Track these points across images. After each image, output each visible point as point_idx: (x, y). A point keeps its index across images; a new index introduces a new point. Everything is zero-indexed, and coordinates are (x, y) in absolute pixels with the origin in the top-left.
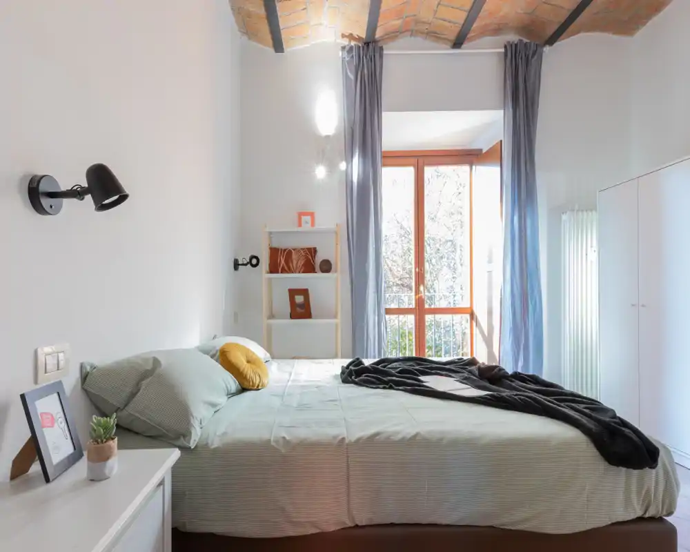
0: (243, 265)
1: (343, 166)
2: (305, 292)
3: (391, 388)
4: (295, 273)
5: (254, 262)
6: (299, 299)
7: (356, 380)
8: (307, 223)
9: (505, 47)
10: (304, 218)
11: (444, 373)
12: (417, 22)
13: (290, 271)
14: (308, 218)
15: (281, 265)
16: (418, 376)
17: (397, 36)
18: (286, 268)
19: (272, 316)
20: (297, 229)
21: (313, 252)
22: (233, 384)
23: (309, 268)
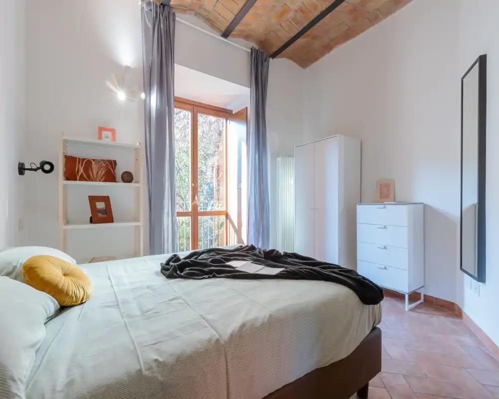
0: (31, 169)
1: (143, 96)
2: (106, 199)
3: (214, 277)
4: (96, 181)
5: (47, 167)
6: (100, 205)
7: (182, 274)
8: (107, 137)
9: (251, 49)
10: (104, 133)
11: (240, 258)
12: (201, 7)
13: (89, 179)
14: (109, 134)
15: (80, 174)
16: (224, 263)
17: (185, 10)
18: (85, 176)
19: (68, 222)
20: (98, 141)
21: (113, 164)
22: (50, 303)
23: (110, 177)
